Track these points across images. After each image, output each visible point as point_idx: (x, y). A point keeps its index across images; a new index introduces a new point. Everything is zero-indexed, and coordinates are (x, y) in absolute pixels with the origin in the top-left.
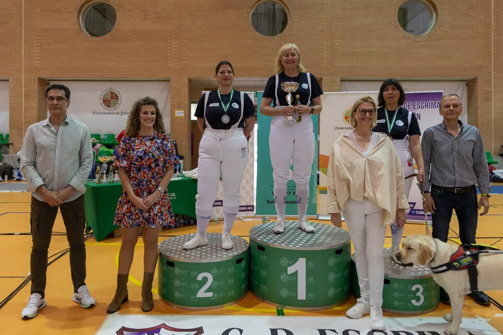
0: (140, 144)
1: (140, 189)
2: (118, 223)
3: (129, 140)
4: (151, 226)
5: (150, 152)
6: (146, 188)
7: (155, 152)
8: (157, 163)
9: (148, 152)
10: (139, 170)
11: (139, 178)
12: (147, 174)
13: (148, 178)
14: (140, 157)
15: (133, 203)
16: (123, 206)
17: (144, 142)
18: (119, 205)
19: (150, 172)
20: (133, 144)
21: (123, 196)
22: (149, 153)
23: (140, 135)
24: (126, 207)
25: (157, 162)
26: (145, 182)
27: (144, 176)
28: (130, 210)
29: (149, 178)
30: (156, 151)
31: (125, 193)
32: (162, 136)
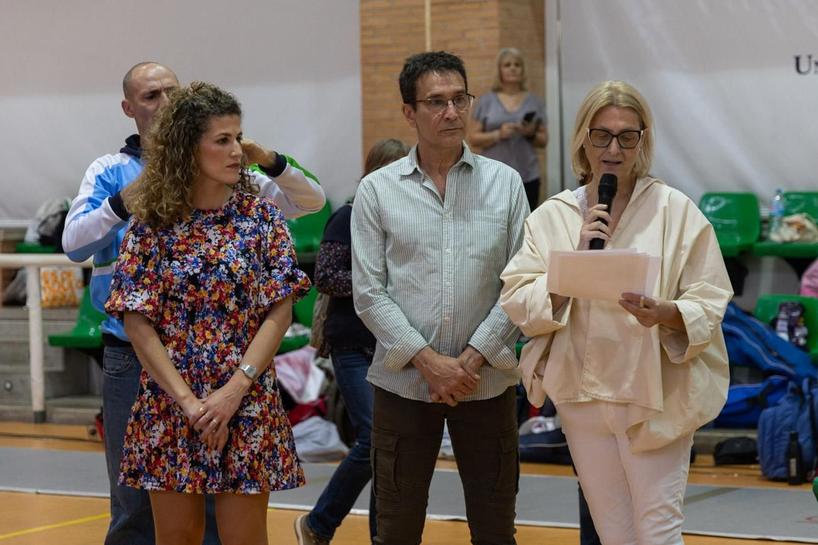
0: (188, 238)
1: (190, 377)
2: (129, 480)
4: (248, 490)
5: (220, 262)
6: (208, 374)
7: (236, 262)
8: (242, 296)
9: (214, 262)
10: (191, 318)
11: (188, 341)
12: (213, 332)
13: (215, 344)
14: (193, 279)
17: (200, 230)
18: (132, 425)
19: (223, 326)
20: (166, 239)
21: (146, 396)
22: (218, 266)
24: (160, 428)
25: (244, 294)
26: (205, 354)
27: (204, 335)
29: (220, 342)
30: (240, 260)
31: (153, 386)
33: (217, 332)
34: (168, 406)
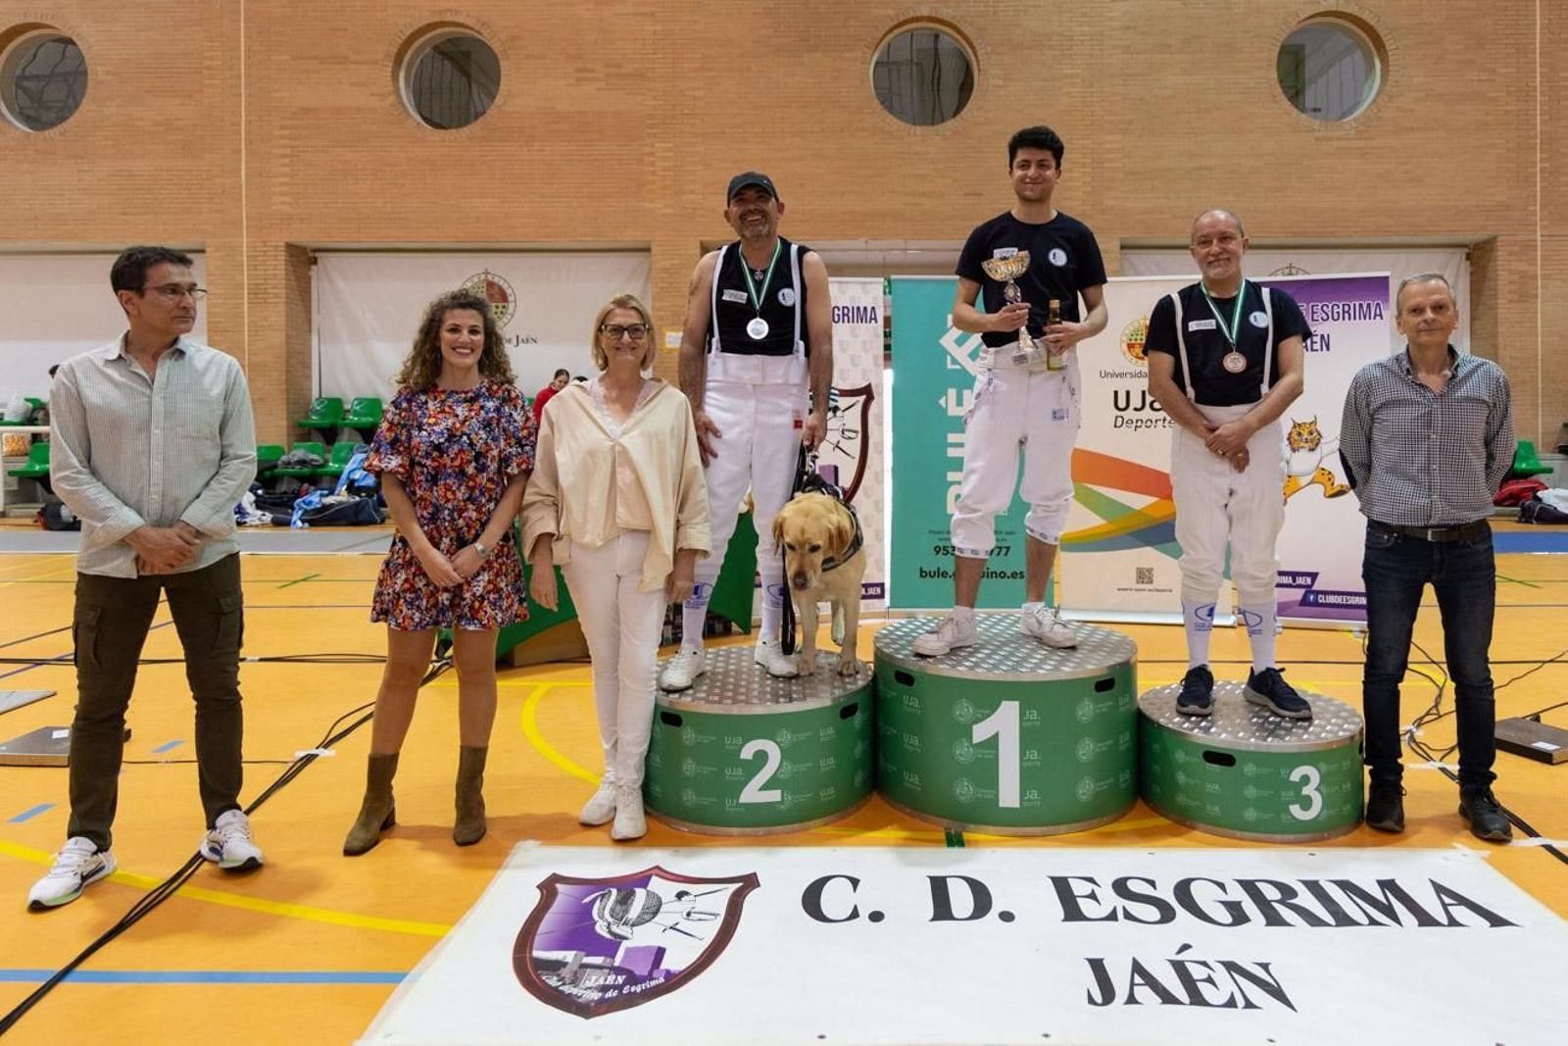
0: (439, 413)
2: (381, 617)
3: (409, 401)
4: (469, 627)
5: (463, 434)
7: (477, 434)
8: (480, 463)
9: (458, 433)
10: (434, 480)
11: (434, 501)
12: (454, 493)
13: (455, 503)
14: (438, 447)
15: (419, 568)
16: (396, 574)
17: (450, 407)
19: (463, 488)
20: (419, 413)
21: (397, 548)
22: (461, 437)
23: (440, 389)
24: (401, 576)
25: (482, 460)
26: (446, 512)
27: (445, 496)
28: (412, 585)
30: (481, 432)
31: (404, 540)
32: (500, 392)
33: (457, 493)
34: (412, 558)
